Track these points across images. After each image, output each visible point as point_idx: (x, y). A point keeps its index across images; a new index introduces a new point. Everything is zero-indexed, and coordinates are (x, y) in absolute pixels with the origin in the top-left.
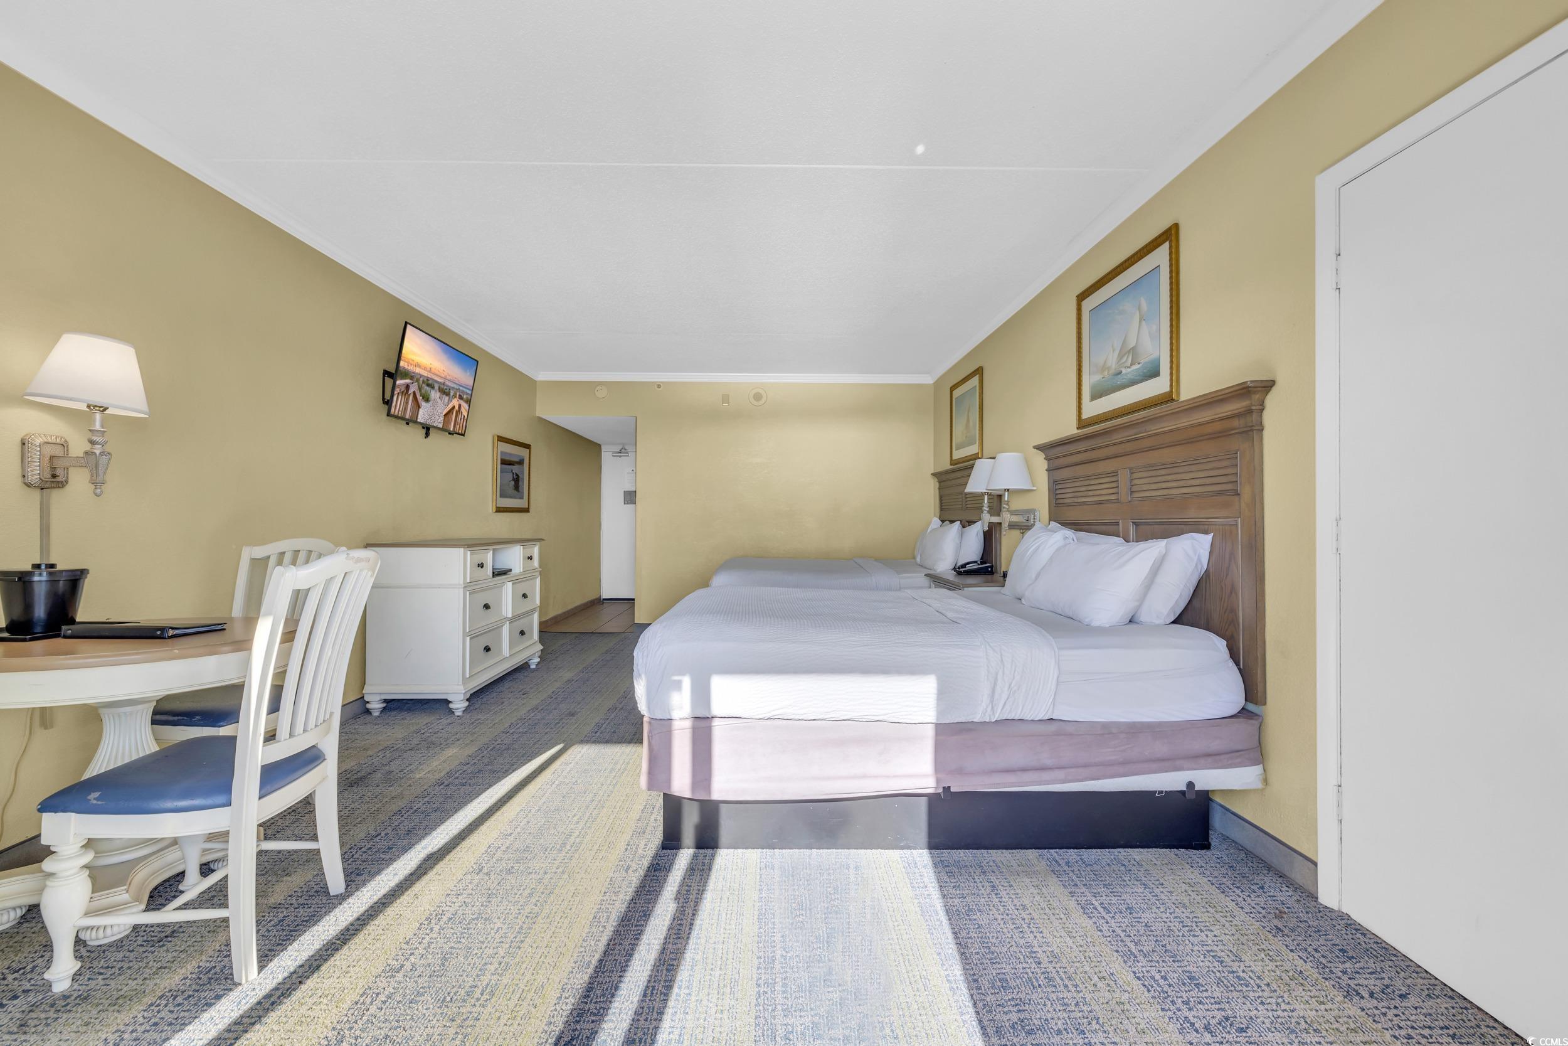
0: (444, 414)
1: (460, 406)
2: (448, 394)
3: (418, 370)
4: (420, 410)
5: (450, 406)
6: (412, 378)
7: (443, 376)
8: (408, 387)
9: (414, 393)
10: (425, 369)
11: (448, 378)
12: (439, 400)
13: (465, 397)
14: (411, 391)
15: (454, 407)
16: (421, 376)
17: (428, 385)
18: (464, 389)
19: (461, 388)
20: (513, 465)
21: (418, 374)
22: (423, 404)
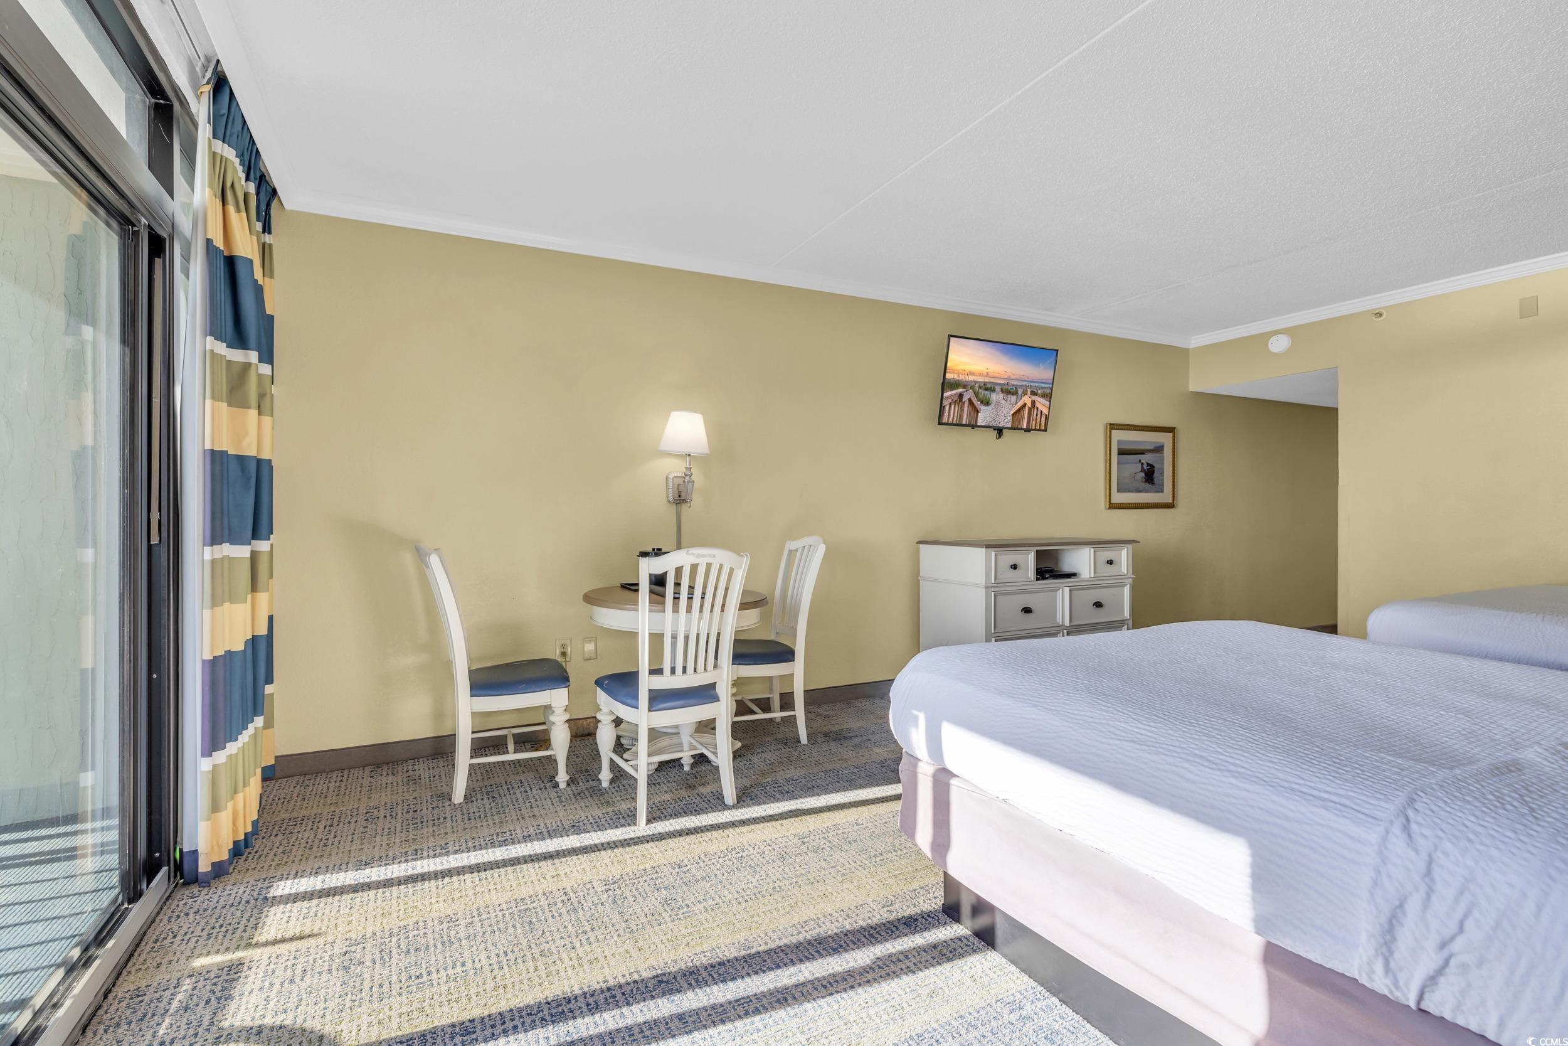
0: (1012, 412)
1: (1033, 403)
2: (1015, 393)
3: (971, 378)
4: (979, 414)
5: (1020, 404)
6: (965, 386)
7: (1006, 377)
8: (961, 396)
9: (970, 400)
10: (980, 375)
11: (1012, 377)
12: (1003, 401)
13: (1039, 392)
14: (965, 399)
15: (1025, 405)
16: (975, 382)
17: (986, 389)
18: (1037, 384)
19: (1032, 384)
20: (1143, 454)
21: (971, 381)
22: (983, 408)
